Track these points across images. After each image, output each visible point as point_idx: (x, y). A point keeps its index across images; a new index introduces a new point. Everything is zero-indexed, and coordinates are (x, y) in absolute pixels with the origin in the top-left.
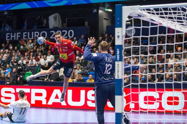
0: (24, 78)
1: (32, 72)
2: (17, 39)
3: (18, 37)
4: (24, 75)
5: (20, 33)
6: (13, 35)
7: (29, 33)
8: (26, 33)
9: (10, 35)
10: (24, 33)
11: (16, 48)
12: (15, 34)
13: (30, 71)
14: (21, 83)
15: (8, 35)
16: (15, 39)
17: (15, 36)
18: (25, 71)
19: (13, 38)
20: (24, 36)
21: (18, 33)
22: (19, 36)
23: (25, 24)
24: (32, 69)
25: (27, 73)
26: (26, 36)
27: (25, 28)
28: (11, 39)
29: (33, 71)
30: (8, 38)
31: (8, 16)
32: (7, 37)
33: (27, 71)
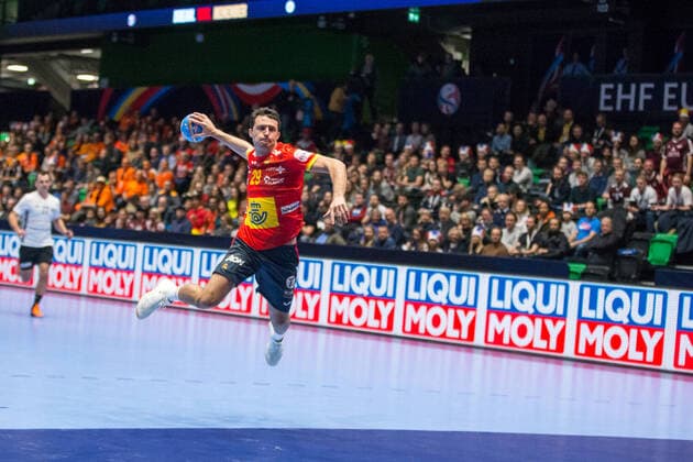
0: (647, 256)
1: (676, 237)
2: (641, 107)
3: (645, 101)
4: (646, 243)
5: (651, 86)
6: (626, 91)
7: (684, 86)
8: (675, 85)
9: (613, 92)
10: (667, 86)
11: (634, 140)
12: (633, 87)
13: (673, 231)
14: (633, 276)
15: (608, 91)
16: (632, 107)
17: (631, 97)
18: (654, 231)
19: (625, 103)
20: (667, 96)
21: (643, 86)
22: (649, 97)
23: (676, 51)
24: (680, 223)
25: (659, 236)
26: (673, 96)
27: (675, 65)
28: (619, 107)
29: (683, 231)
30: (607, 103)
31: (611, 20)
32: (604, 97)
33: (661, 230)
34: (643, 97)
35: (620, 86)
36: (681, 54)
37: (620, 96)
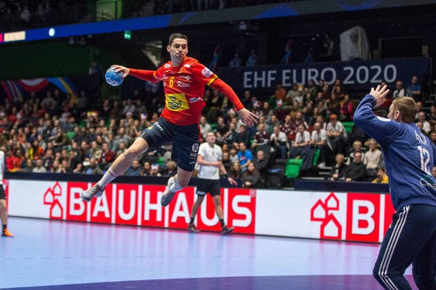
0: (285, 172)
1: (301, 160)
2: (269, 85)
3: (272, 81)
4: (284, 165)
5: (275, 72)
6: (260, 76)
7: (295, 71)
8: (289, 71)
9: (252, 77)
10: (284, 72)
11: (266, 105)
12: (264, 73)
13: (299, 157)
14: (279, 185)
15: (248, 76)
16: (263, 85)
17: (263, 79)
18: (287, 157)
19: (260, 83)
20: (285, 78)
21: (270, 72)
22: (274, 79)
23: (287, 50)
24: (302, 153)
25: (291, 161)
26: (288, 78)
27: (286, 58)
28: (255, 85)
29: (304, 157)
30: (248, 83)
31: (247, 34)
32: (246, 80)
33: (292, 157)
34: (270, 79)
35: (256, 74)
36: (290, 52)
37: (256, 79)
